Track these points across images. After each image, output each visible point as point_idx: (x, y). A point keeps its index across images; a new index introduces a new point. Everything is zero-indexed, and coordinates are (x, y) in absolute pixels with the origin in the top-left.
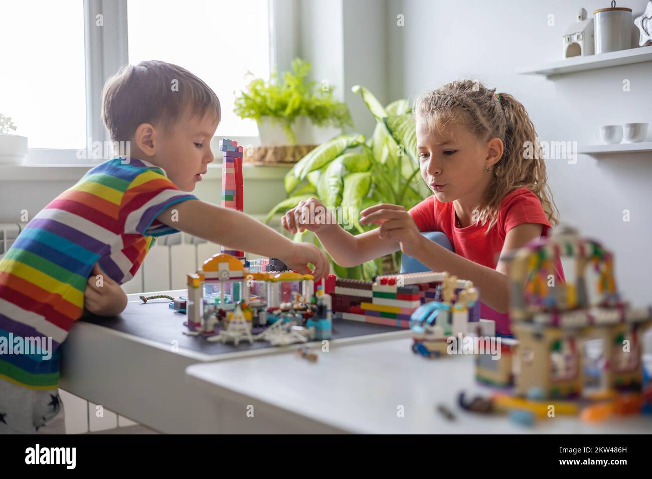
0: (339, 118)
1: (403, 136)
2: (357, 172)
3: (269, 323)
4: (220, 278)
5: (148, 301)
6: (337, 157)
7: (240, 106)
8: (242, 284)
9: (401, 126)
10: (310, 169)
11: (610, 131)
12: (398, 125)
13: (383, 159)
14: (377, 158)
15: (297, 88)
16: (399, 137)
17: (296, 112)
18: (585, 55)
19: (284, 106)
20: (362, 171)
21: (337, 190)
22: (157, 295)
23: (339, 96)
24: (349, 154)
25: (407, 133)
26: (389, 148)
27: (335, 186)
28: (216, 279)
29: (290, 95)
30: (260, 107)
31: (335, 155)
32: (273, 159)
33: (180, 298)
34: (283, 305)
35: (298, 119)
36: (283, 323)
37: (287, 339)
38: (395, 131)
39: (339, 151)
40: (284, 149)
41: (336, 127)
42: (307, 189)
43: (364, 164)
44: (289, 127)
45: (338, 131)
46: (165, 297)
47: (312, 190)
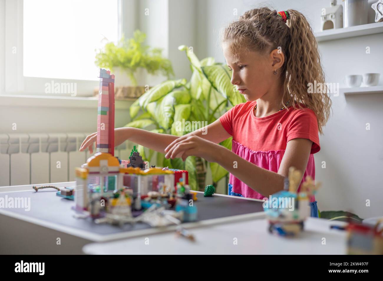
0: (166, 69)
1: (215, 79)
2: (182, 103)
3: (143, 209)
4: (101, 172)
5: (39, 190)
6: (169, 92)
7: (99, 59)
8: (118, 177)
9: (214, 73)
10: (150, 101)
11: (354, 79)
12: (211, 72)
13: (198, 96)
14: (193, 96)
15: (138, 49)
16: (212, 80)
17: (138, 65)
18: (336, 28)
19: (129, 61)
20: (185, 103)
21: (170, 114)
22: (46, 186)
23: (165, 55)
24: (176, 91)
25: (218, 77)
26: (202, 88)
27: (169, 112)
28: (97, 173)
29: (133, 54)
30: (113, 61)
31: (167, 92)
32: (122, 95)
33: (65, 188)
34: (150, 194)
35: (138, 69)
36: (156, 209)
37: (163, 222)
38: (209, 76)
39: (169, 89)
40: (130, 89)
41: (164, 75)
42: (145, 115)
43: (186, 99)
44: (132, 74)
45: (165, 78)
46: (52, 187)
47: (148, 116)
